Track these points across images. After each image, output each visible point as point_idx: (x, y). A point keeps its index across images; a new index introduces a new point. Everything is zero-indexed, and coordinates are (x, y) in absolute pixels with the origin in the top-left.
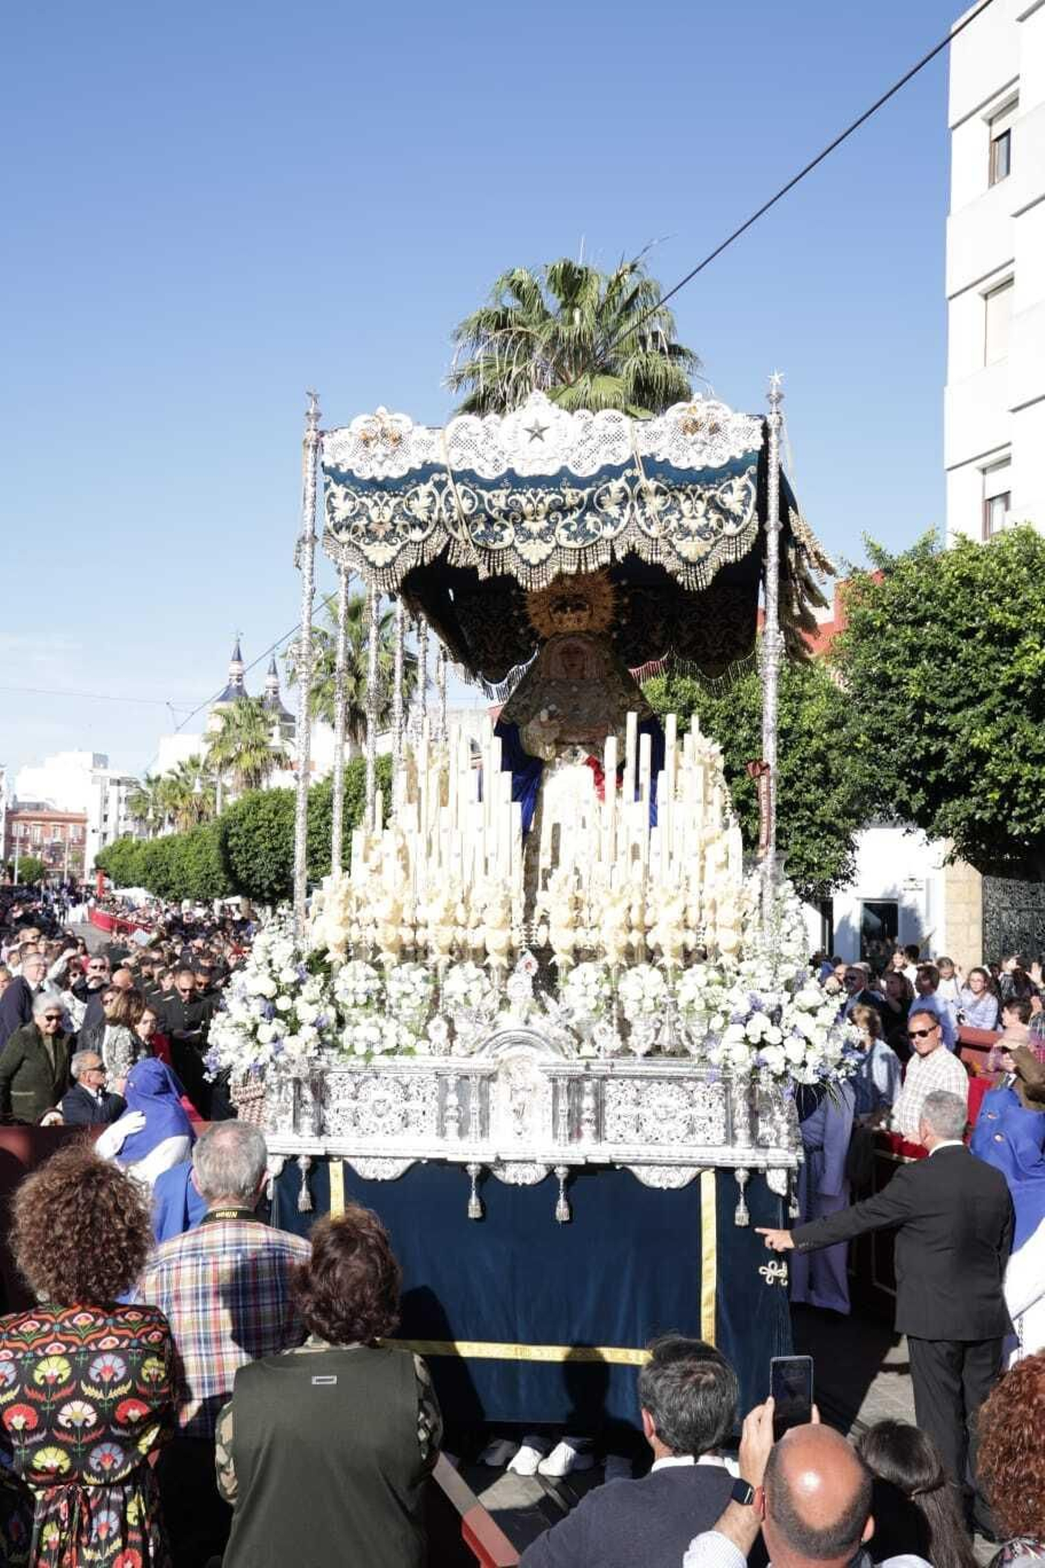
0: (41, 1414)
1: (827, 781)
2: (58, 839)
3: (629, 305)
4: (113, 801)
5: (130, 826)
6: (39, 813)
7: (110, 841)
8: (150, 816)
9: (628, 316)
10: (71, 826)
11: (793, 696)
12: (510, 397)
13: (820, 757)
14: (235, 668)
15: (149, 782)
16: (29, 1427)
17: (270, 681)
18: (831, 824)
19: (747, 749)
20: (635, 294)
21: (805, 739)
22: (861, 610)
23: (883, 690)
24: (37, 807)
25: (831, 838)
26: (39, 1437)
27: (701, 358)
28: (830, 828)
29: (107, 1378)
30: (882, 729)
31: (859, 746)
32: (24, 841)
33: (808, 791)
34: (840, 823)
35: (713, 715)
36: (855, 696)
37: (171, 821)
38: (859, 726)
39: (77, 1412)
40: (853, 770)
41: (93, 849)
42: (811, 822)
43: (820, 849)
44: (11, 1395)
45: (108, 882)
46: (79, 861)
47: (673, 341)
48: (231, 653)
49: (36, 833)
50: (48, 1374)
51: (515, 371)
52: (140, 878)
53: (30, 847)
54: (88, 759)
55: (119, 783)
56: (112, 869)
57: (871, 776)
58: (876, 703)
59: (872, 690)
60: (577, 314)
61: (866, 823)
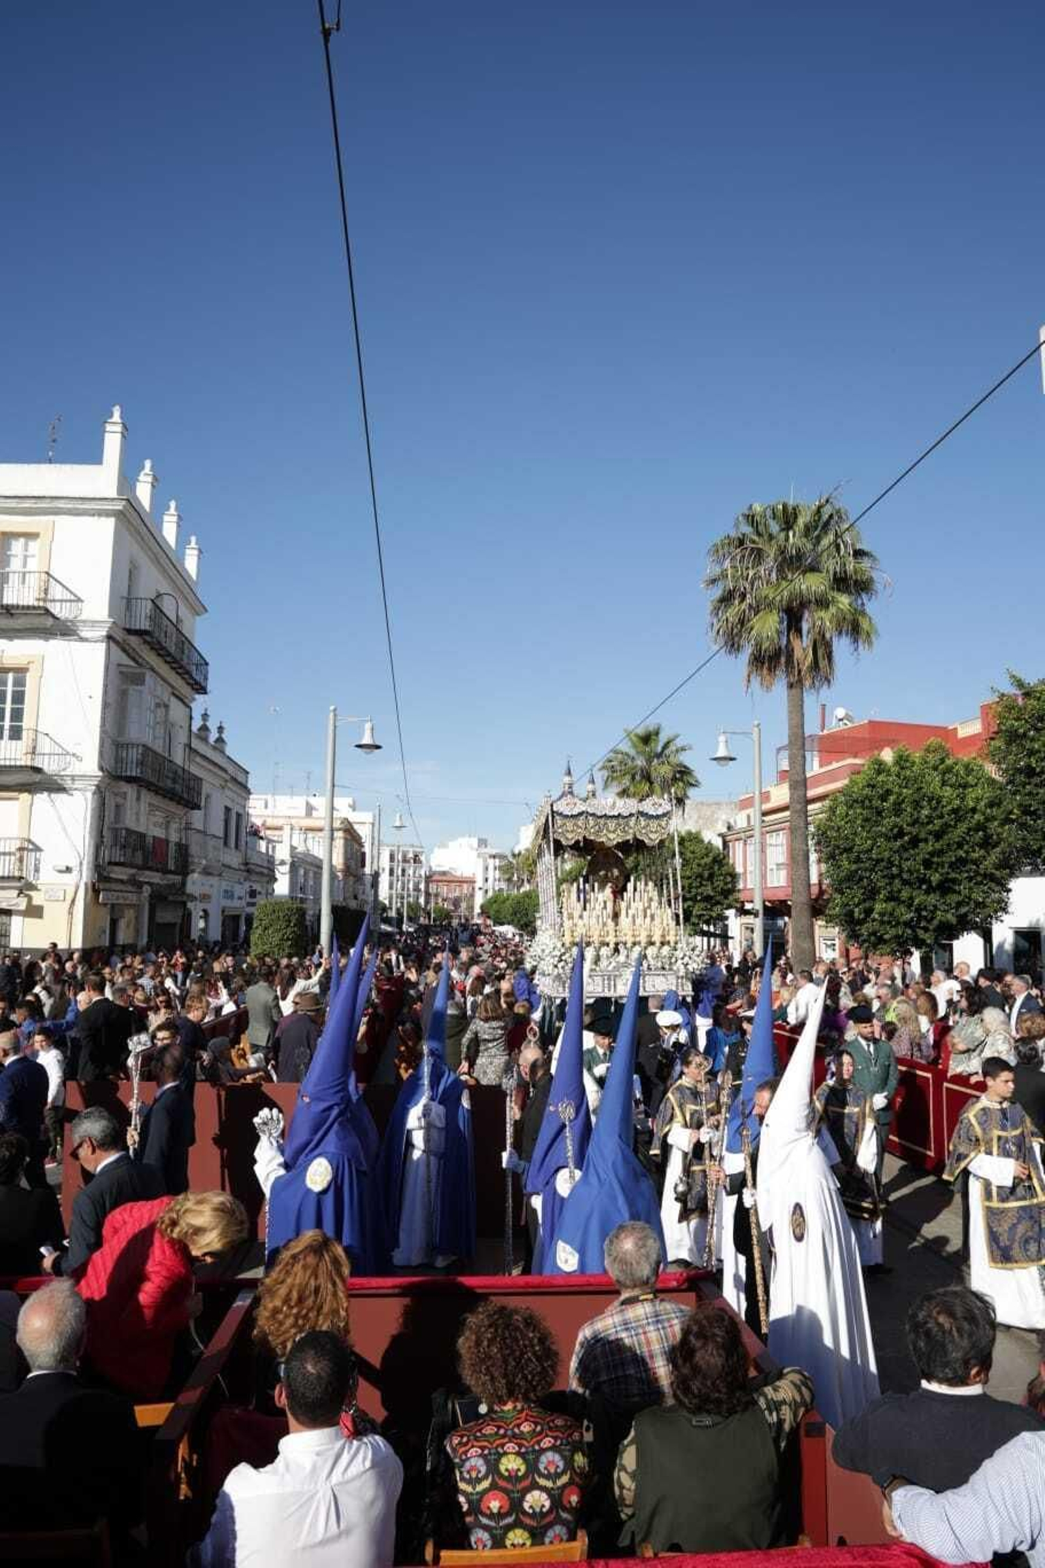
0: (511, 1499)
1: (987, 844)
2: (457, 894)
3: (827, 523)
4: (491, 868)
5: (504, 885)
6: (445, 877)
7: (490, 894)
8: (515, 878)
9: (826, 533)
10: (465, 886)
11: (960, 785)
12: (748, 590)
13: (980, 827)
14: (567, 779)
15: (514, 855)
16: (502, 1511)
17: (590, 787)
18: (992, 874)
19: (928, 823)
20: (831, 516)
21: (969, 815)
22: (1010, 722)
23: (1029, 777)
24: (444, 873)
25: (993, 885)
26: (510, 1520)
27: (878, 557)
28: (992, 878)
29: (552, 1471)
30: (1030, 805)
31: (1013, 817)
32: (437, 895)
33: (974, 851)
34: (997, 873)
35: (903, 801)
36: (1007, 784)
37: (529, 881)
38: (1012, 805)
39: (536, 1500)
40: (1010, 835)
41: (479, 900)
42: (977, 873)
43: (983, 892)
44: (486, 1484)
45: (489, 922)
46: (471, 908)
47: (858, 547)
48: (564, 770)
49: (444, 890)
50: (510, 1467)
51: (751, 573)
52: (510, 918)
53: (440, 900)
54: (474, 842)
55: (494, 857)
56: (492, 913)
57: (1024, 839)
58: (1024, 787)
59: (1021, 778)
60: (791, 534)
61: (1017, 873)
